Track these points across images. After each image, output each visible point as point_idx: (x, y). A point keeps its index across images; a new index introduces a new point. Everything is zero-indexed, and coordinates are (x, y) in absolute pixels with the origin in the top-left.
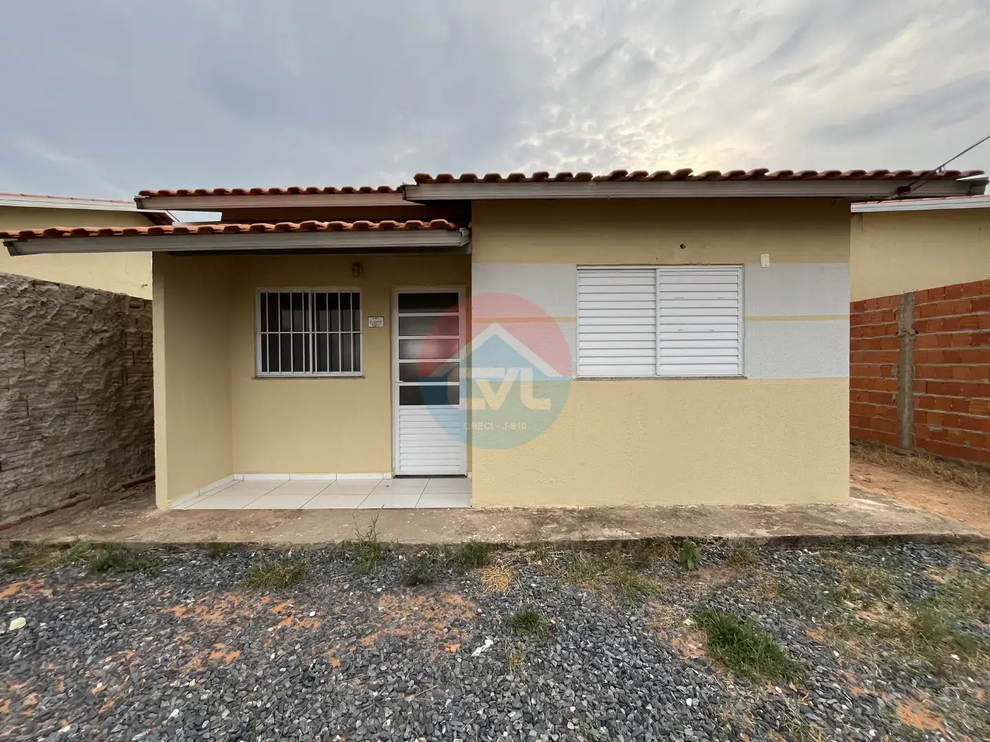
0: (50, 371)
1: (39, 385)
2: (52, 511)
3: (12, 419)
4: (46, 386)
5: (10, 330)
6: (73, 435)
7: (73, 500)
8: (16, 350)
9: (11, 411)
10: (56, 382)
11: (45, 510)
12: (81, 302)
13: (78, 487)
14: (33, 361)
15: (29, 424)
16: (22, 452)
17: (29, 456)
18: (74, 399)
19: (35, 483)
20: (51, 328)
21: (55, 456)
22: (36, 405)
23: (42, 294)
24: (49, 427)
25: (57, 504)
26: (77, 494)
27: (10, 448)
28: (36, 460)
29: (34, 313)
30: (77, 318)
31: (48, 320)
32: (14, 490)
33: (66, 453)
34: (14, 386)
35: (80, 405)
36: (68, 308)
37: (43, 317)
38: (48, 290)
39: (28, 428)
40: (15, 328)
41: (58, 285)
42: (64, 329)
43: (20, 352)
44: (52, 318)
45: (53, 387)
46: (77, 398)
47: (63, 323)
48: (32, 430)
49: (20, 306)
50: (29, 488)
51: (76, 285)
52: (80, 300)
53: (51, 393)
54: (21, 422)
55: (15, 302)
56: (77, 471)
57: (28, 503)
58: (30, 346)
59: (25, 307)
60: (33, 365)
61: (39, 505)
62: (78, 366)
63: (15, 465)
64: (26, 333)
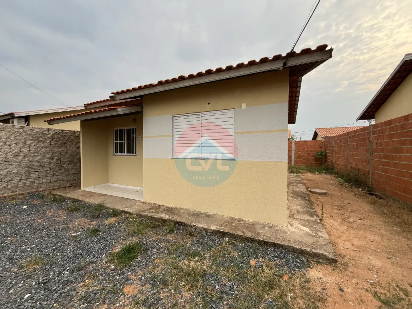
0: (66, 152)
1: (64, 156)
2: (66, 187)
3: (56, 164)
4: (65, 156)
5: (56, 142)
6: (73, 169)
7: (72, 185)
8: (58, 147)
9: (56, 162)
10: (68, 155)
11: (64, 186)
12: (75, 135)
13: (74, 182)
14: (62, 150)
15: (61, 165)
16: (59, 172)
17: (61, 173)
18: (73, 159)
19: (62, 180)
20: (67, 142)
21: (68, 174)
22: (62, 161)
23: (65, 133)
24: (66, 166)
25: (67, 186)
26: (73, 184)
27: (56, 171)
28: (63, 174)
29: (62, 138)
30: (74, 139)
31: (66, 140)
32: (57, 181)
33: (71, 173)
34: (58, 156)
35: (75, 161)
36: (71, 136)
37: (65, 139)
38: (66, 132)
39: (61, 166)
40: (57, 142)
41: (69, 131)
42: (71, 142)
43: (59, 148)
44: (67, 139)
45: (67, 156)
46: (74, 159)
47: (70, 140)
48: (62, 167)
49: (59, 136)
50: (61, 181)
51: (74, 130)
52: (75, 134)
53: (66, 158)
54: (59, 164)
55: (57, 136)
56: (73, 178)
57: (60, 184)
58: (62, 146)
59: (60, 137)
60: (62, 151)
61: (63, 185)
62: (74, 151)
63: (58, 175)
64: (60, 143)
